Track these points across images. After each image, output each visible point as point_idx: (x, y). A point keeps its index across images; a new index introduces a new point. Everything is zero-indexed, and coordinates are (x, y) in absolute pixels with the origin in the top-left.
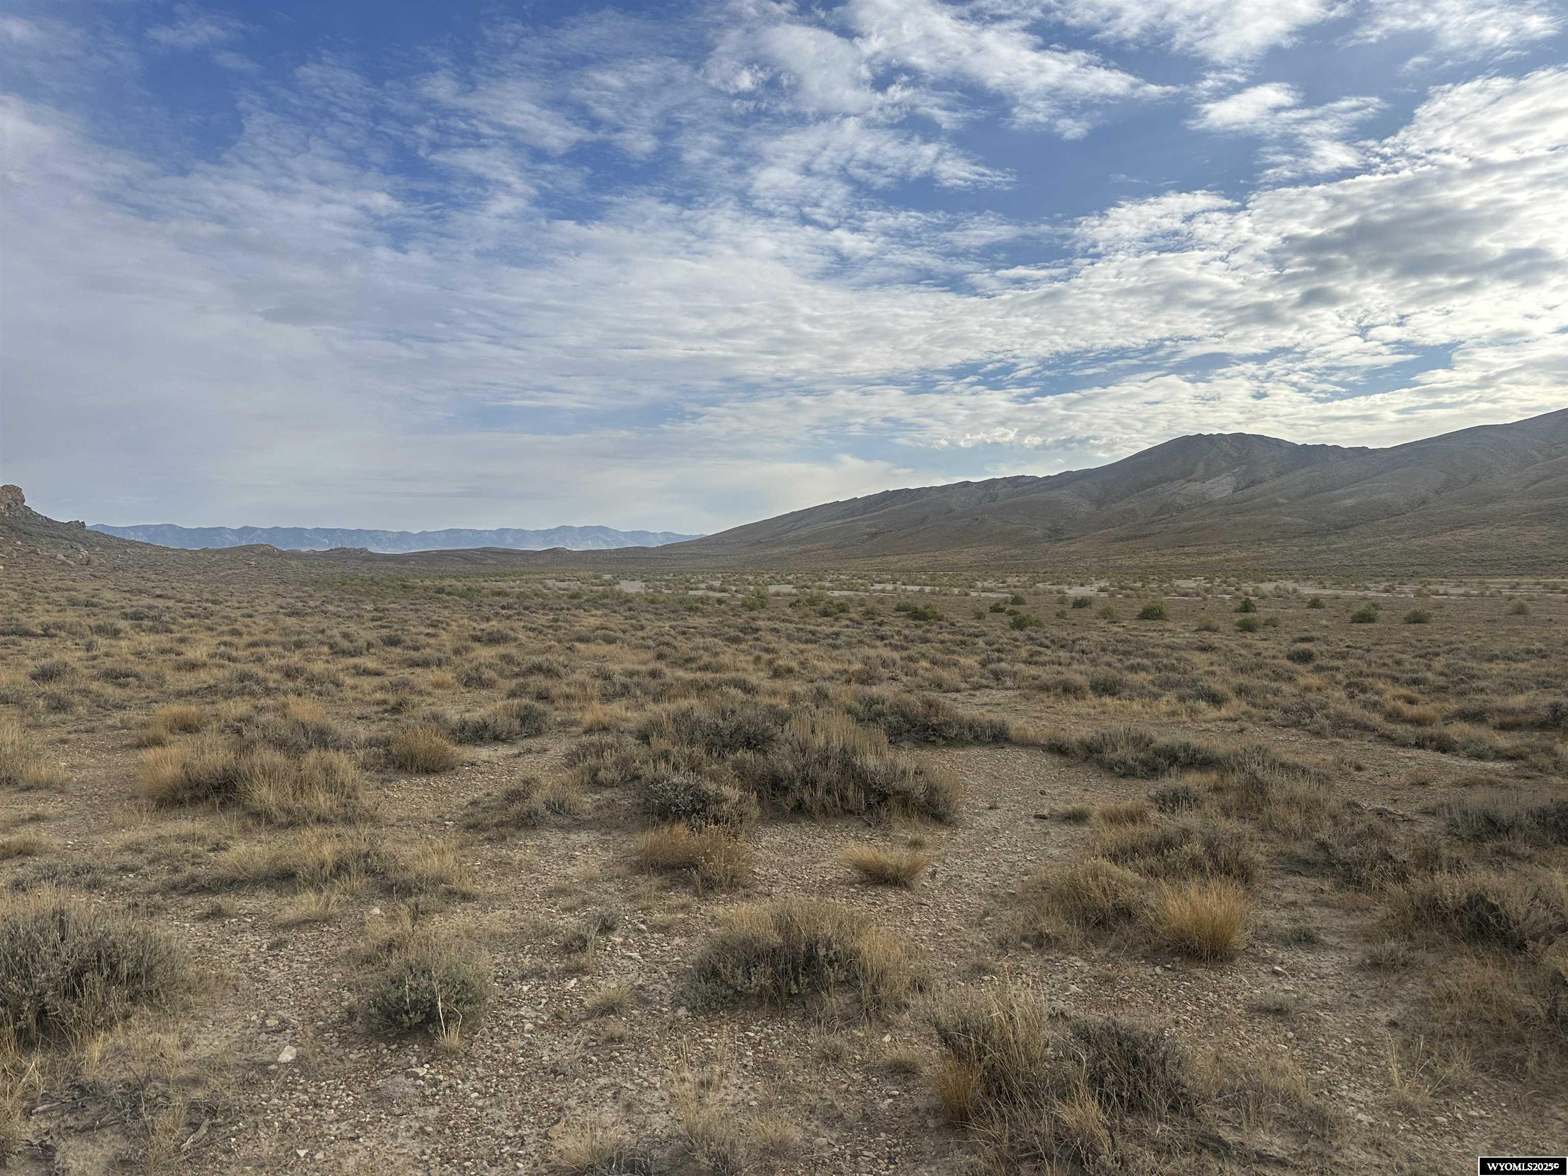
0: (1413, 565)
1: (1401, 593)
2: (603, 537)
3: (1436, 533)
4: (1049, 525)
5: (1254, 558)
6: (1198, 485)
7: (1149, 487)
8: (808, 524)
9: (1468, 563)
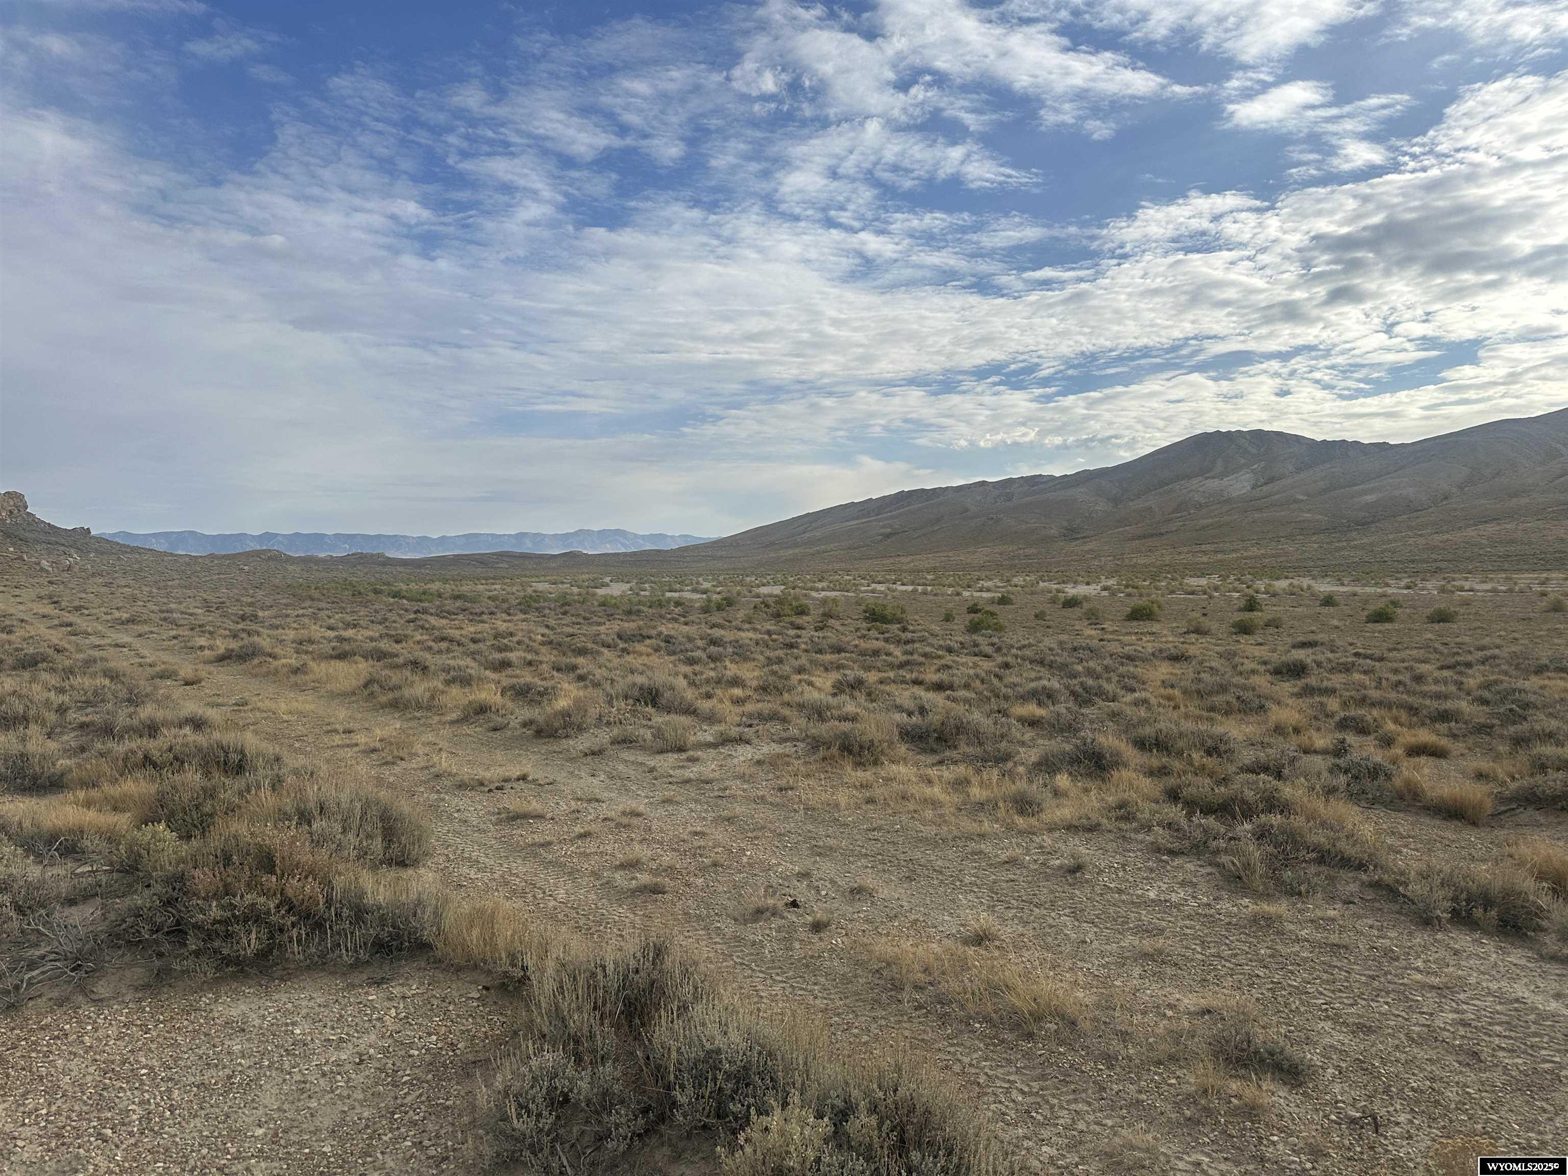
0: (1436, 561)
1: (1423, 589)
2: (622, 540)
3: (1460, 528)
4: (1065, 524)
5: (1273, 556)
6: (1217, 481)
7: (1167, 484)
8: (822, 526)
9: (1494, 558)
